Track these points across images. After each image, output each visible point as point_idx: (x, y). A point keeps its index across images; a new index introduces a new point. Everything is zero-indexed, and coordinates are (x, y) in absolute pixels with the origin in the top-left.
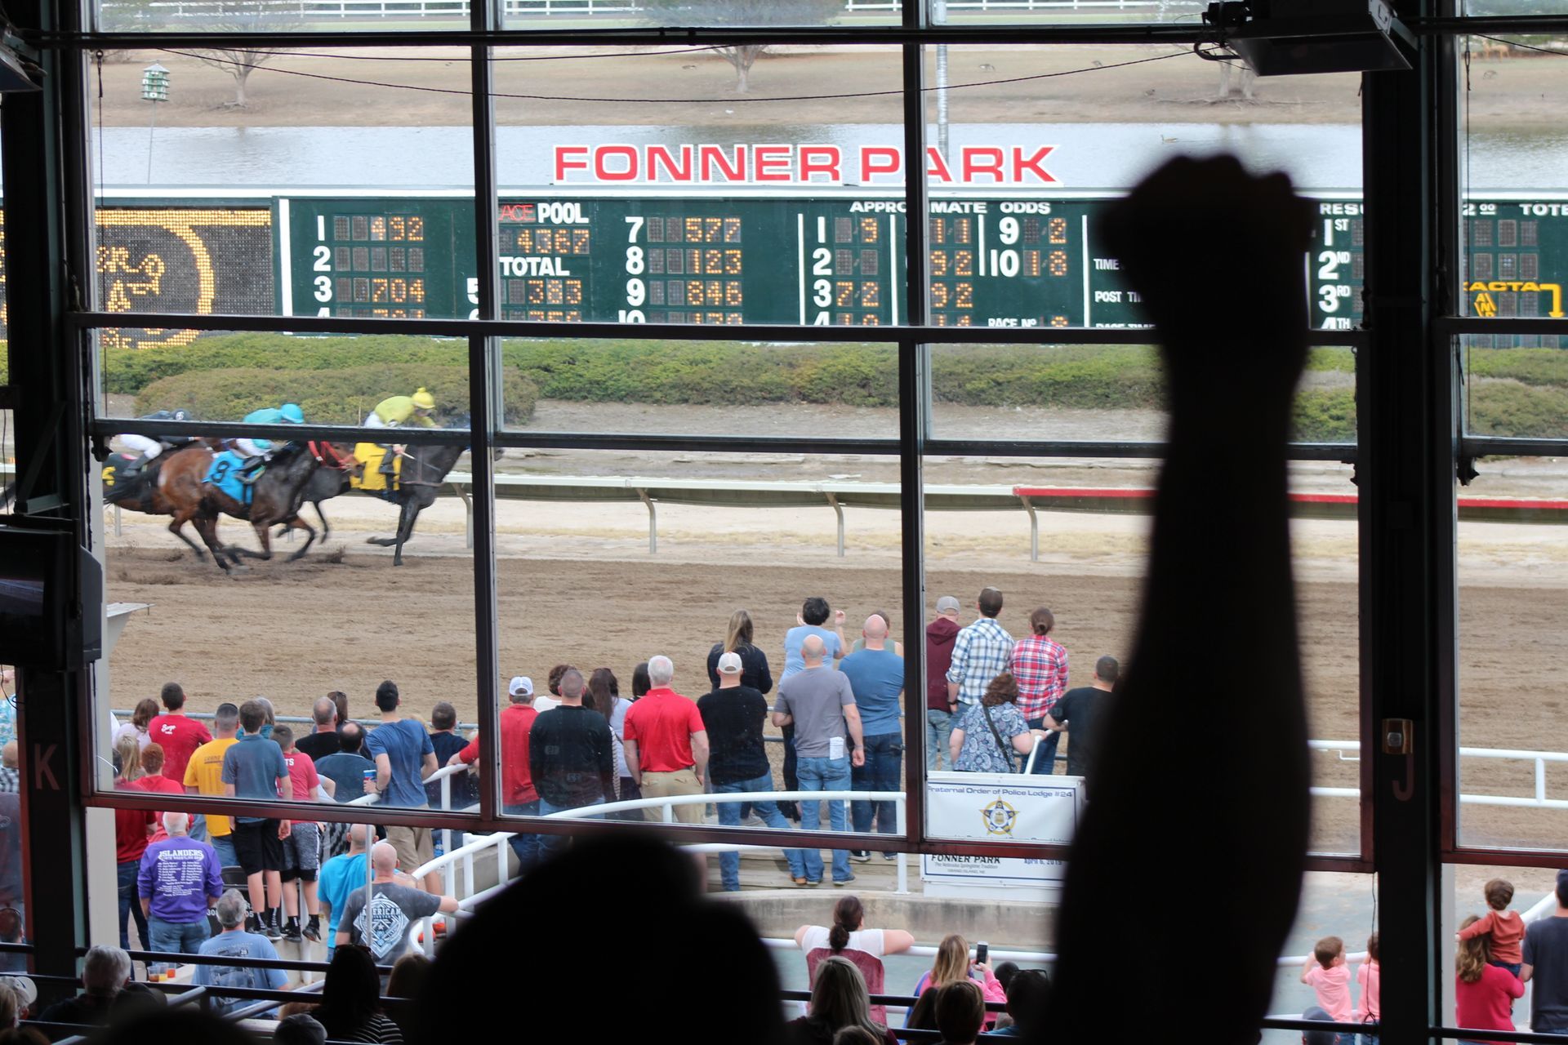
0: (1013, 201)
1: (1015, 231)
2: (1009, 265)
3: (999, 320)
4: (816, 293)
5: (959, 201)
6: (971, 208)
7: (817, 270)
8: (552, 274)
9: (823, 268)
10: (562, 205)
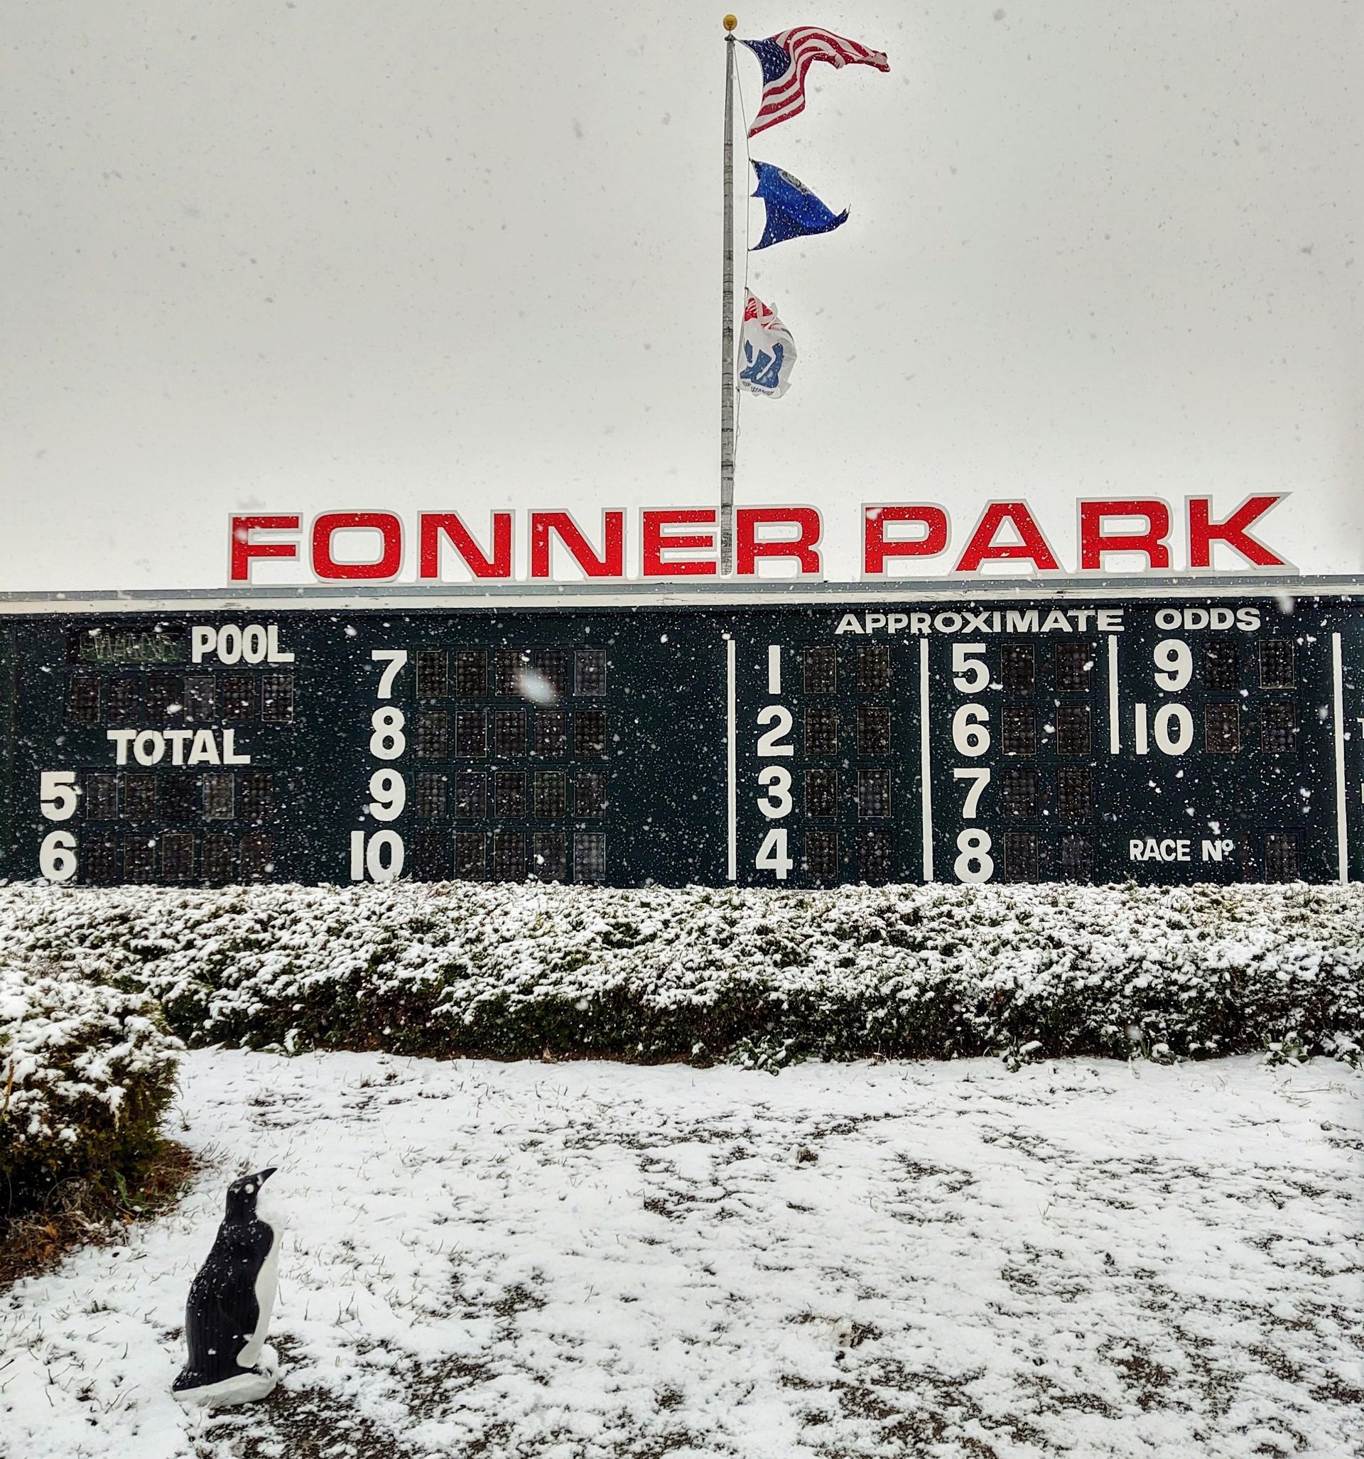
1: (1185, 665)
2: (1174, 736)
4: (763, 791)
6: (1092, 621)
7: (765, 747)
8: (215, 760)
9: (776, 743)
10: (242, 629)
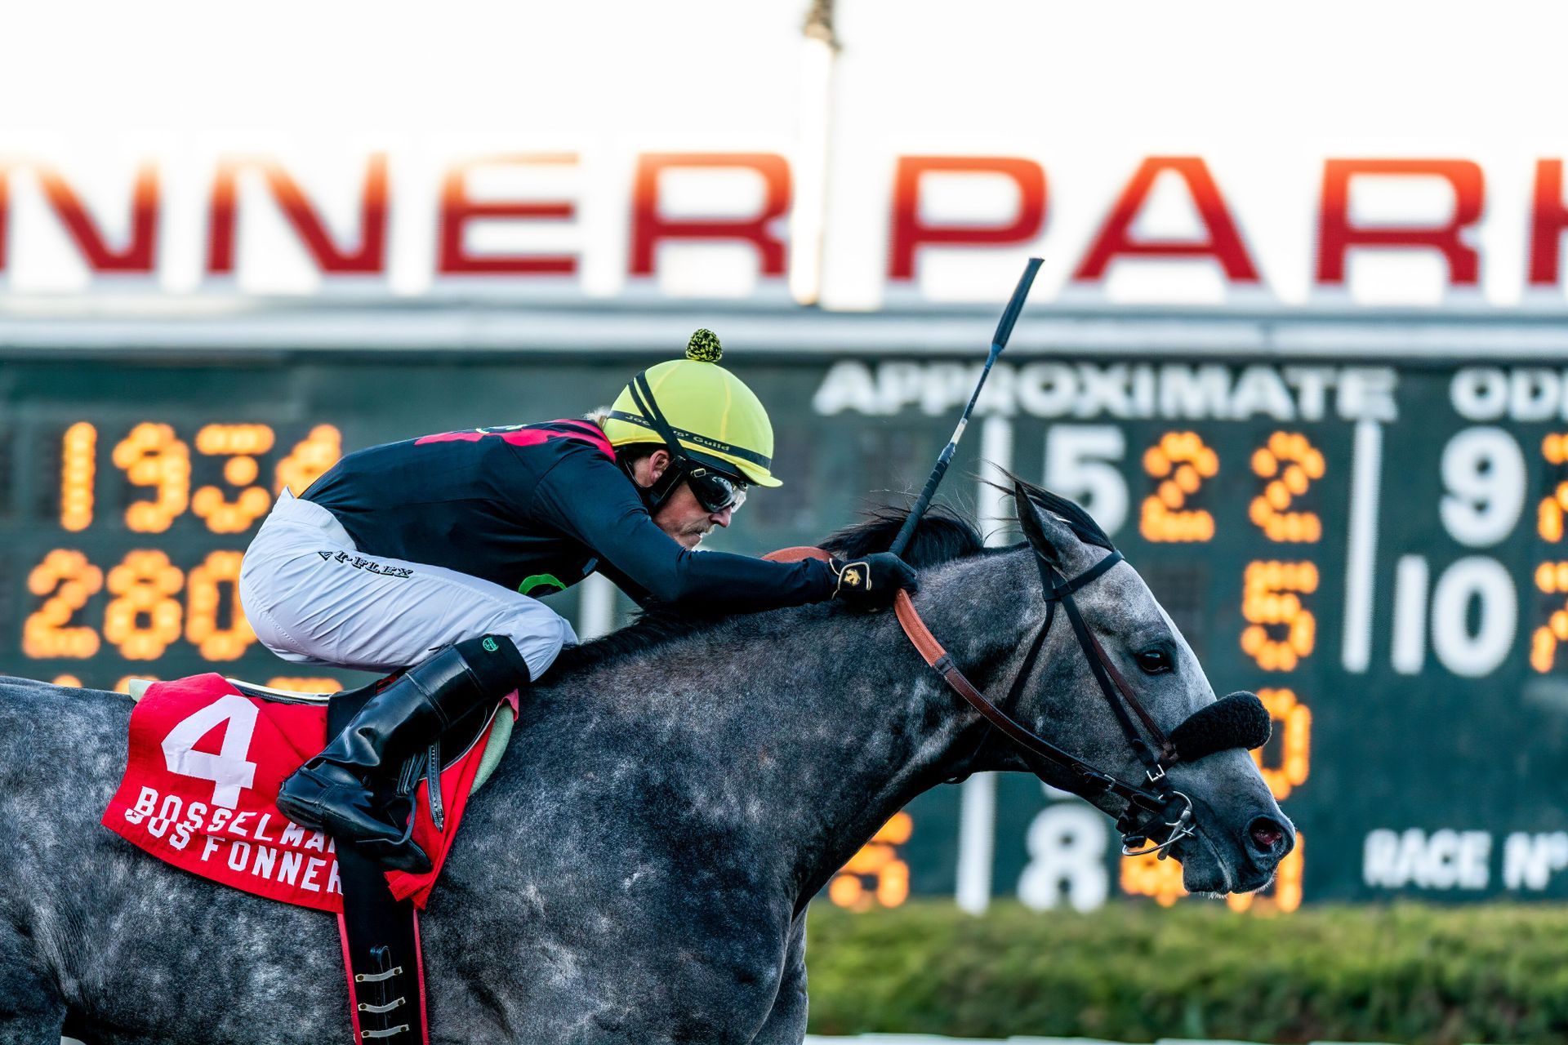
0: (1507, 366)
3: (1414, 838)
5: (1279, 363)
